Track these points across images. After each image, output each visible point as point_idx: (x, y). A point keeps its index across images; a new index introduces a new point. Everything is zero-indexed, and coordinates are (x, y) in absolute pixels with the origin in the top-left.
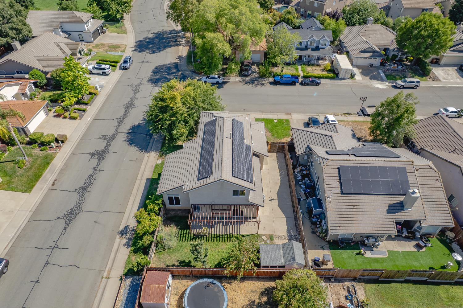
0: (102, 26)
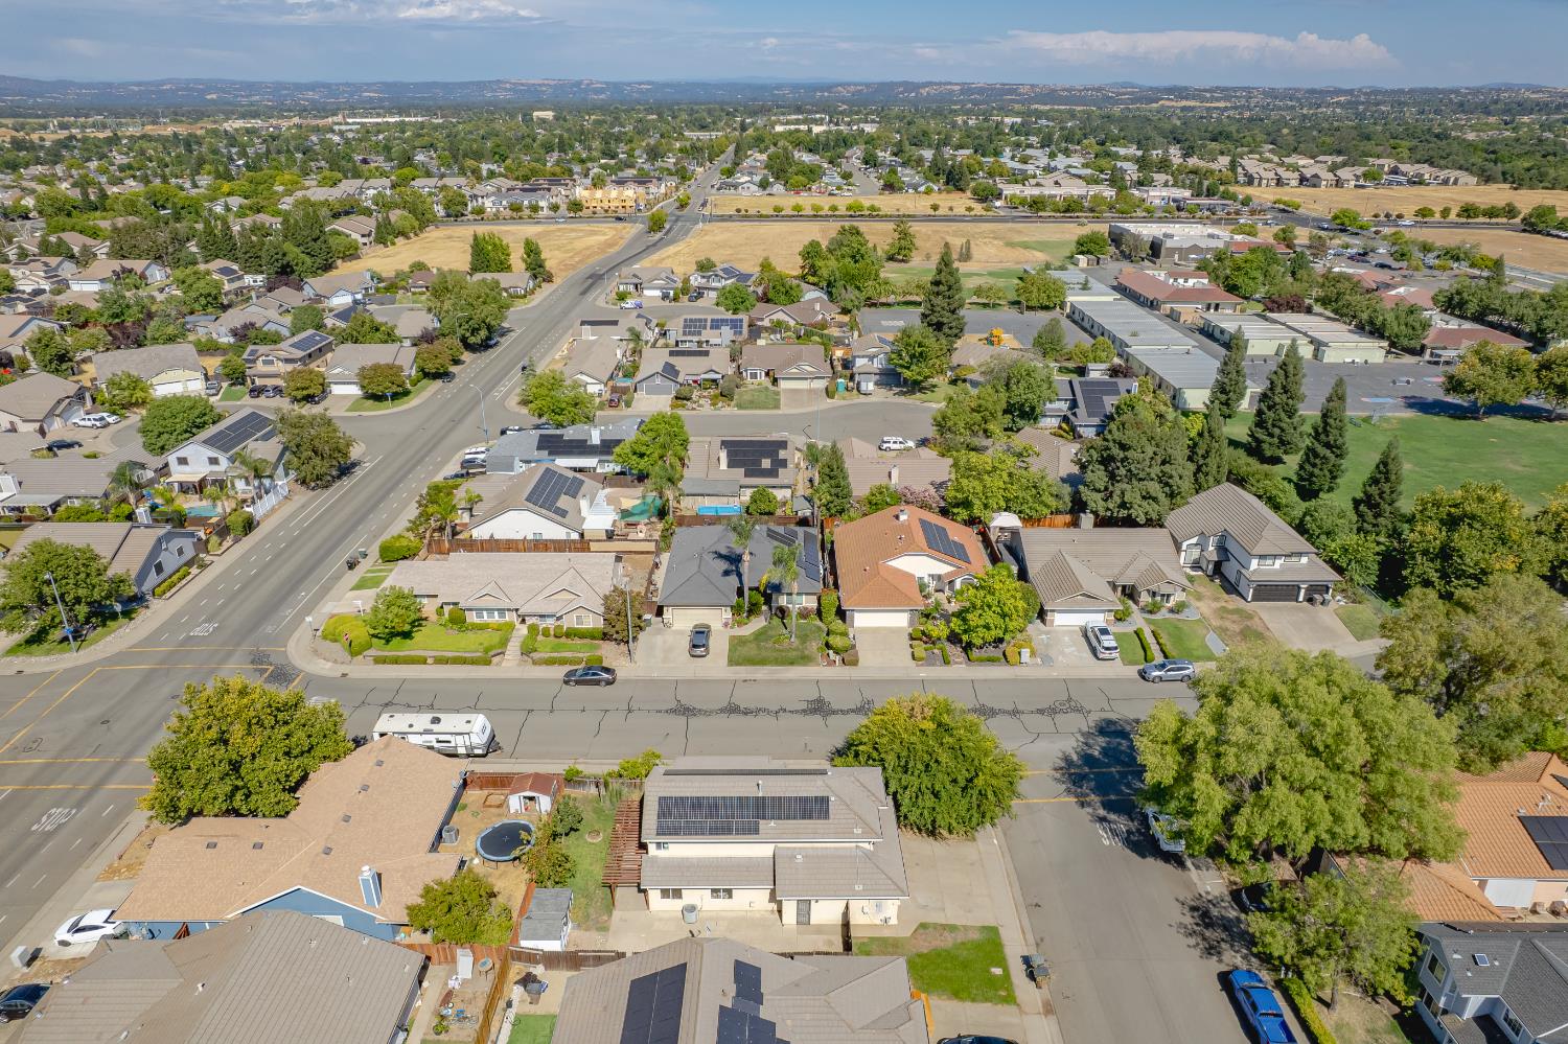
0: (1328, 588)
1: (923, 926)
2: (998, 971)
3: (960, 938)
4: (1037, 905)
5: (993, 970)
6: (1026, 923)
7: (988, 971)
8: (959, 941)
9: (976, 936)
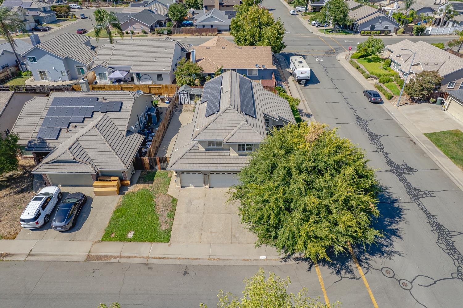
1: (175, 201)
2: (131, 235)
3: (162, 219)
4: (186, 273)
5: (133, 232)
6: (170, 262)
7: (131, 230)
8: (160, 218)
9: (163, 228)
